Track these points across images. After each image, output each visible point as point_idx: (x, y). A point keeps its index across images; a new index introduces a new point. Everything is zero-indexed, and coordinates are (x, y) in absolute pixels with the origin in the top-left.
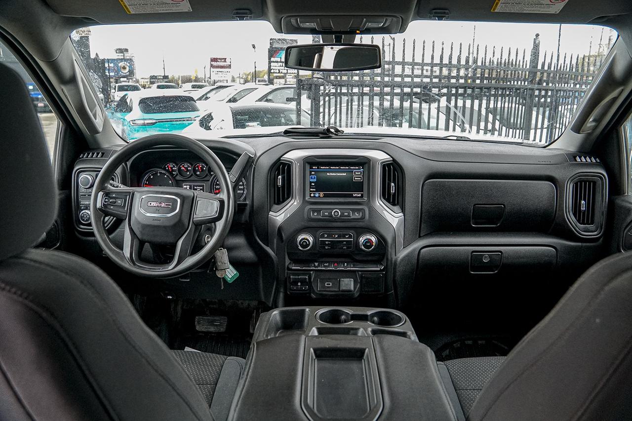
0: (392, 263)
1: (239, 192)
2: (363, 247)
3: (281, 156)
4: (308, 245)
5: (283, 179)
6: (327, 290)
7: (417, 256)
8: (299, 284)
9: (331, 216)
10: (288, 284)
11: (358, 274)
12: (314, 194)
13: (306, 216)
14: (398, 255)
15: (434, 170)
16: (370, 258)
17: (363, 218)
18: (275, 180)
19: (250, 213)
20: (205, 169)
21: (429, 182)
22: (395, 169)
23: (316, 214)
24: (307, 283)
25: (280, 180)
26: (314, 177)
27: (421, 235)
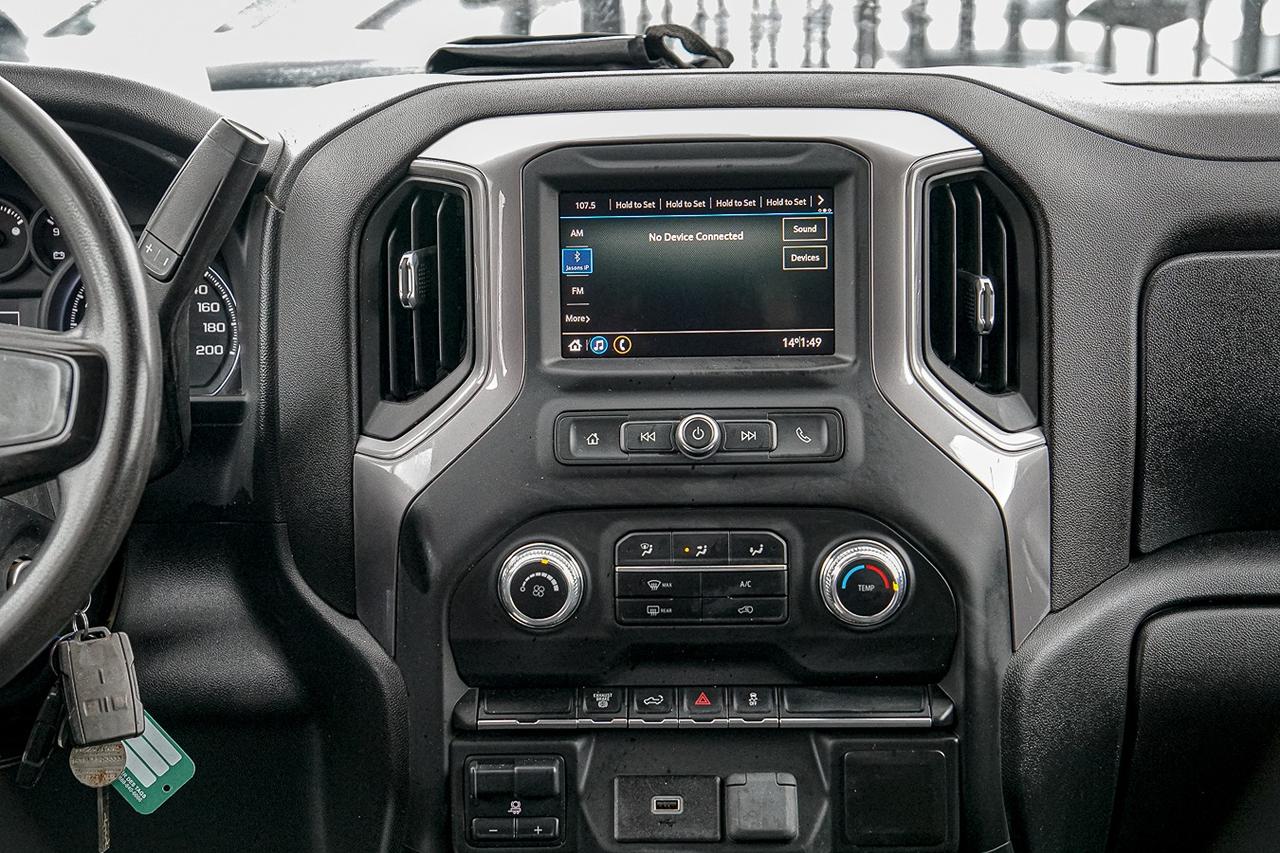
0: (993, 693)
1: (201, 350)
2: (839, 607)
3: (415, 154)
4: (555, 599)
5: (426, 266)
6: (658, 834)
7: (1126, 652)
8: (516, 808)
9: (676, 450)
10: (458, 813)
11: (820, 746)
12: (583, 339)
13: (543, 451)
14: (1023, 650)
15: (1209, 208)
16: (878, 664)
17: (835, 455)
18: (385, 274)
19: (259, 452)
20: (16, 232)
21: (1179, 268)
22: (994, 208)
23: (594, 439)
24: (557, 797)
25: (412, 273)
26: (584, 256)
27: (1143, 547)
